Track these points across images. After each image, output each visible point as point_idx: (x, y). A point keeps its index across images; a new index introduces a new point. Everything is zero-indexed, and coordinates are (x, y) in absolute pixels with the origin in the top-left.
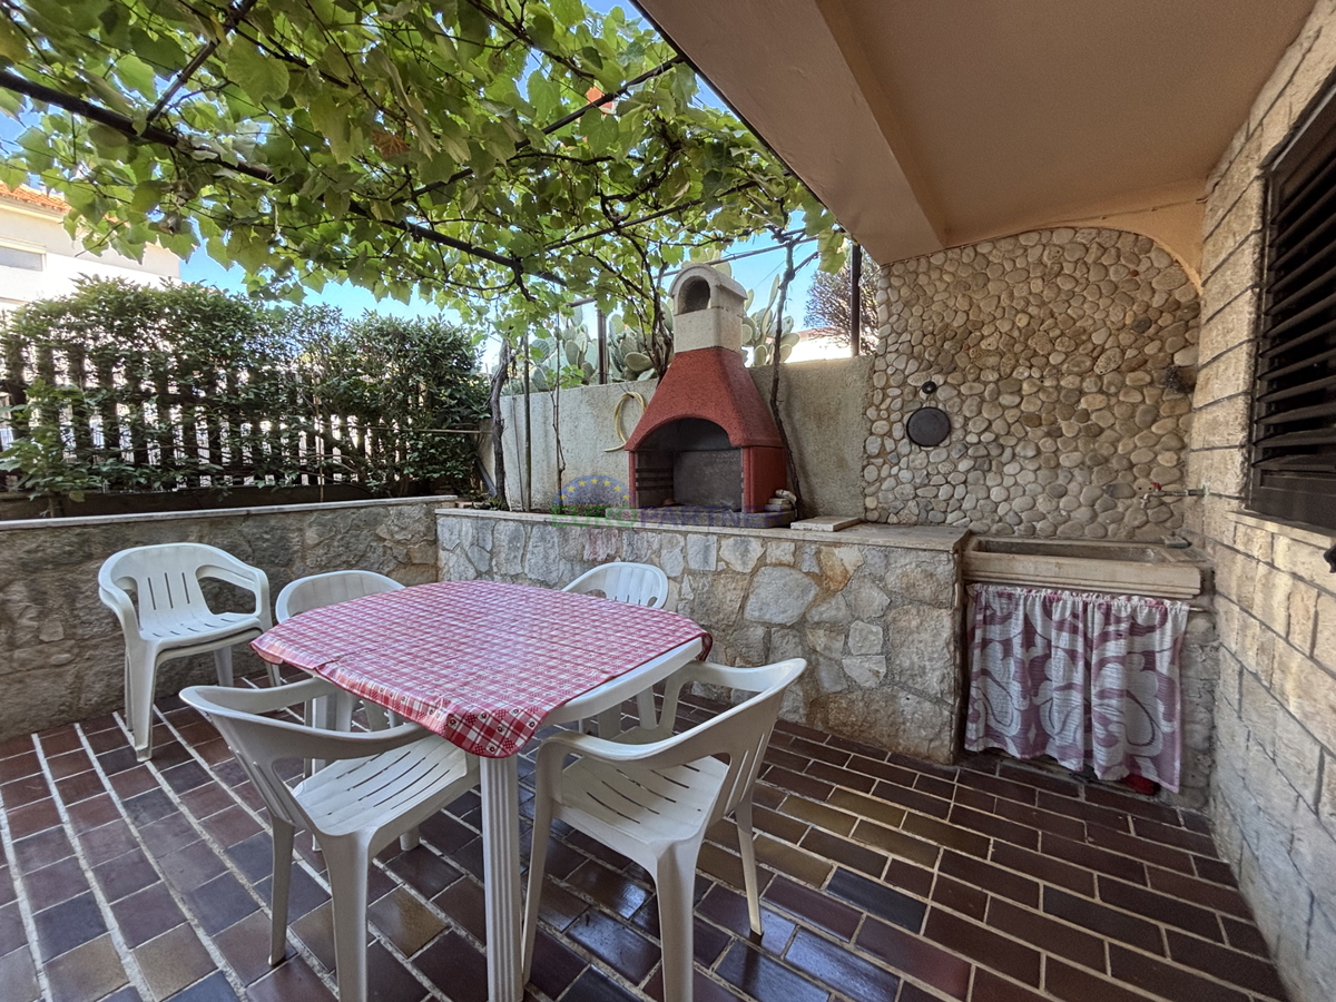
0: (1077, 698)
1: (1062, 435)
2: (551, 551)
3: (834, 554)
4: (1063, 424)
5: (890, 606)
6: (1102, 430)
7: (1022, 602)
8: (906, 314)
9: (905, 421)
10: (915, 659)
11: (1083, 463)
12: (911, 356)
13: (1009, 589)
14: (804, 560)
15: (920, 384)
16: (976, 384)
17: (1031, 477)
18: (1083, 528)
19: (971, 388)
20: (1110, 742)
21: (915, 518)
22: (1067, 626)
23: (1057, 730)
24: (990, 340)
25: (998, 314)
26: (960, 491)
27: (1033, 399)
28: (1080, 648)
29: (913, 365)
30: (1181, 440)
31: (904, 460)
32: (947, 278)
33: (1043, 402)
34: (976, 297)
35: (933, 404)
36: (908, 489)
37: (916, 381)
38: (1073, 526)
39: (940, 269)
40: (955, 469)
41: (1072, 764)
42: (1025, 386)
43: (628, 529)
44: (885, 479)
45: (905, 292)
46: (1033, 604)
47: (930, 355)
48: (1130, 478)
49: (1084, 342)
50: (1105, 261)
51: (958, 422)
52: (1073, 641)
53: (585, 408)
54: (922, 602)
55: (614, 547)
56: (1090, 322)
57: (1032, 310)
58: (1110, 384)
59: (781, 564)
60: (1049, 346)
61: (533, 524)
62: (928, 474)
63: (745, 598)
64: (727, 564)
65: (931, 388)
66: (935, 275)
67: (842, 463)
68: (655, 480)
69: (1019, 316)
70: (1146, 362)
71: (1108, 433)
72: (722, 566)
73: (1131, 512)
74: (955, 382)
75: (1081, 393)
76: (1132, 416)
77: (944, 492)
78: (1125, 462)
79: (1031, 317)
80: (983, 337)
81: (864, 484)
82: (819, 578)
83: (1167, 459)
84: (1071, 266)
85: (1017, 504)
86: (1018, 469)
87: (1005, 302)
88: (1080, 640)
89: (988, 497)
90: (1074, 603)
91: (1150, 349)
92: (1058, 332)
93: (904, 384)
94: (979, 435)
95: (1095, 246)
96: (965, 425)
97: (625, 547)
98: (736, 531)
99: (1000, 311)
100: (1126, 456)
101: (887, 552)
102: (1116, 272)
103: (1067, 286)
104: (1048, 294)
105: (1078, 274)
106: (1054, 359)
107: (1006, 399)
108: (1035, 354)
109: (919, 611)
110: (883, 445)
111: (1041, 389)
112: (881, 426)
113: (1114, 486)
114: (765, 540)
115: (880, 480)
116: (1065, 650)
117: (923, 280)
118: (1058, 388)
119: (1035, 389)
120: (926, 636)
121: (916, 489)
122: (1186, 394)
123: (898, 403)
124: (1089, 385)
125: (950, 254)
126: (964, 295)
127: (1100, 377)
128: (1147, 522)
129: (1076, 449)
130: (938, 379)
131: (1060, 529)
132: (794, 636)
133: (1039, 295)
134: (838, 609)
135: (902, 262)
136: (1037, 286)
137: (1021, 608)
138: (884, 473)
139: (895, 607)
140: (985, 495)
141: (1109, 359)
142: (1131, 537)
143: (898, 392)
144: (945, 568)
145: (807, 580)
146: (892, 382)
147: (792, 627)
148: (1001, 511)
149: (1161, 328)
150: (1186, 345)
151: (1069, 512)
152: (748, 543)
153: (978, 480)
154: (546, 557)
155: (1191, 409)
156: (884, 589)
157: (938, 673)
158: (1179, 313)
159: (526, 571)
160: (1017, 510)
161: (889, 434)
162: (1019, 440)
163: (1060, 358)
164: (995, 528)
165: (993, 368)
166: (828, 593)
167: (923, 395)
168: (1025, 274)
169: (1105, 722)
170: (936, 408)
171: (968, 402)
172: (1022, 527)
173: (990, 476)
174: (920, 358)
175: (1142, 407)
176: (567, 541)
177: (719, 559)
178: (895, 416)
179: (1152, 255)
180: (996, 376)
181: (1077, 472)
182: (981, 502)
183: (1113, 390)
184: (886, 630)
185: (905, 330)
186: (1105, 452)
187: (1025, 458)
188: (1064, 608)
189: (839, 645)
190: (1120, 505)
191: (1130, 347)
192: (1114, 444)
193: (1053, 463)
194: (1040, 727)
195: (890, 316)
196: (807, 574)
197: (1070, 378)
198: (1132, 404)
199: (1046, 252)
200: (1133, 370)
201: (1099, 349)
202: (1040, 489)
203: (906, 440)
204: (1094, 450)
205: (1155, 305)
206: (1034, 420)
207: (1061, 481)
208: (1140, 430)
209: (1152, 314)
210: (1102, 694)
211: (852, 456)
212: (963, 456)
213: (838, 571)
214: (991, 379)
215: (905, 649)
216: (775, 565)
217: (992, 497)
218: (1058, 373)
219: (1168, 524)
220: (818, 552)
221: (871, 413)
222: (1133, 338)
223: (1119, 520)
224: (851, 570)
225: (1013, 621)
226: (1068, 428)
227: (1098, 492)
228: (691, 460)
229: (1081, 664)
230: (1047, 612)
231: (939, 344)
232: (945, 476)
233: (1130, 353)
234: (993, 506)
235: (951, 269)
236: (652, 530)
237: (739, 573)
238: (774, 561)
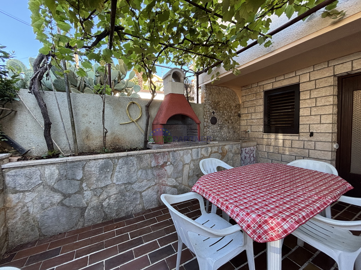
2: (132, 168)
3: (225, 148)
8: (209, 97)
9: (210, 119)
11: (231, 128)
12: (210, 106)
14: (219, 150)
17: (226, 130)
19: (219, 114)
22: (247, 153)
26: (218, 133)
29: (210, 108)
30: (240, 124)
31: (210, 127)
32: (215, 91)
33: (227, 117)
34: (219, 96)
35: (214, 116)
36: (211, 133)
37: (211, 111)
40: (217, 129)
42: (225, 114)
43: (171, 151)
47: (213, 106)
48: (236, 130)
49: (231, 108)
51: (217, 120)
54: (237, 154)
56: (231, 105)
58: (234, 115)
60: (227, 107)
62: (214, 130)
64: (203, 155)
65: (213, 112)
70: (236, 112)
71: (234, 123)
74: (217, 112)
75: (231, 116)
77: (216, 134)
79: (225, 102)
80: (220, 104)
83: (239, 127)
84: (229, 95)
87: (222, 98)
91: (237, 110)
92: (228, 105)
93: (209, 111)
94: (220, 122)
99: (222, 100)
100: (235, 127)
102: (233, 97)
104: (227, 98)
107: (223, 116)
108: (226, 109)
109: (237, 156)
110: (207, 124)
112: (206, 120)
113: (234, 131)
114: (211, 147)
118: (228, 115)
122: (240, 118)
123: (209, 115)
126: (217, 95)
129: (231, 125)
130: (214, 111)
134: (226, 159)
136: (226, 96)
138: (207, 130)
141: (233, 111)
142: (236, 139)
143: (208, 113)
145: (220, 155)
146: (207, 111)
148: (223, 136)
149: (237, 107)
150: (239, 110)
152: (208, 149)
153: (220, 131)
155: (240, 120)
156: (232, 153)
158: (239, 106)
159: (114, 181)
161: (208, 122)
162: (225, 124)
163: (229, 110)
165: (221, 110)
166: (223, 157)
167: (212, 114)
168: (225, 94)
171: (219, 116)
173: (222, 130)
175: (236, 119)
176: (142, 161)
177: (201, 154)
178: (208, 118)
179: (236, 96)
184: (233, 161)
185: (209, 100)
186: (233, 126)
187: (226, 127)
190: (235, 134)
193: (229, 128)
195: (207, 96)
196: (220, 153)
197: (230, 113)
199: (227, 91)
202: (227, 132)
203: (210, 123)
206: (226, 120)
207: (229, 131)
208: (236, 122)
209: (237, 105)
211: (202, 126)
212: (218, 126)
213: (225, 151)
214: (221, 112)
218: (228, 112)
222: (235, 108)
224: (227, 150)
226: (230, 122)
230: (245, 152)
231: (214, 104)
235: (216, 90)
236: (181, 150)
237: (206, 157)
238: (214, 152)
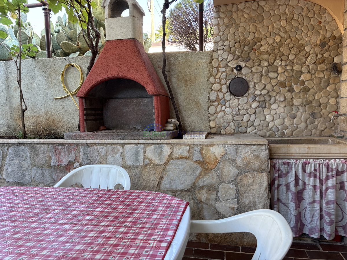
0: (317, 206)
1: (294, 91)
2: (24, 162)
3: (210, 150)
4: (294, 86)
5: (238, 174)
6: (309, 89)
7: (293, 166)
8: (227, 32)
9: (228, 83)
10: (251, 198)
11: (302, 103)
12: (230, 52)
13: (288, 161)
14: (194, 155)
15: (234, 66)
16: (259, 67)
17: (282, 110)
18: (303, 132)
19: (257, 69)
20: (331, 223)
21: (233, 131)
22: (313, 175)
23: (309, 221)
24: (265, 47)
25: (268, 35)
26: (253, 117)
27: (283, 75)
28: (318, 184)
29: (230, 57)
30: (337, 93)
31: (227, 103)
32: (245, 15)
33: (287, 76)
34: (259, 26)
35: (240, 76)
36: (230, 117)
37: (233, 64)
38: (299, 131)
39: (242, 11)
40: (251, 107)
41: (316, 236)
42: (279, 69)
43: (83, 144)
44: (219, 112)
45: (226, 20)
46: (298, 166)
47: (239, 52)
48: (320, 110)
49: (302, 50)
50: (310, 15)
51: (251, 85)
52: (315, 181)
54: (254, 170)
56: (305, 41)
57: (282, 34)
58: (312, 69)
59: (181, 158)
60: (289, 51)
61: (9, 145)
62: (239, 110)
63: (161, 178)
64: (150, 160)
65: (239, 68)
66: (240, 14)
67: (198, 105)
68: (94, 115)
69: (277, 37)
70: (325, 60)
71: (312, 90)
72: (147, 161)
73: (319, 123)
74: (250, 66)
75: (302, 73)
76: (320, 83)
77: (246, 118)
78: (318, 103)
79: (281, 37)
80: (261, 45)
81: (209, 115)
82: (202, 163)
83: (332, 101)
84: (297, 16)
85: (277, 122)
86: (277, 107)
87: (270, 29)
88: (318, 180)
89: (265, 120)
90: (315, 164)
91: (326, 55)
92: (292, 45)
93: (226, 66)
94: (261, 91)
95: (305, 8)
96: (255, 86)
97: (82, 156)
98: (155, 141)
99: (268, 33)
100: (318, 100)
101: (236, 147)
102: (314, 21)
103: (296, 25)
104: (288, 28)
105: (300, 20)
106: (291, 57)
107: (272, 75)
108: (283, 54)
109: (252, 175)
110: (218, 96)
111: (286, 70)
112: (216, 86)
113: (314, 113)
114: (172, 145)
115: (216, 113)
116: (312, 186)
117: (234, 15)
118: (292, 70)
119: (283, 71)
120: (255, 187)
121: (233, 117)
122: (338, 74)
123: (224, 75)
124: (304, 69)
125: (247, 4)
126: (253, 25)
127: (308, 66)
128: (326, 128)
129: (300, 97)
130: (242, 64)
131: (294, 133)
132: (189, 195)
133: (284, 28)
134: (213, 178)
135: (225, 5)
136: (283, 23)
137: (293, 169)
138: (218, 110)
139: (242, 174)
140: (264, 119)
141: (312, 58)
142: (320, 135)
143: (224, 69)
144: (264, 153)
145: (196, 165)
146: (221, 65)
147: (188, 191)
148: (270, 125)
149: (329, 47)
151: (297, 125)
152: (162, 148)
153: (261, 112)
154: (21, 166)
155: (340, 81)
156: (236, 166)
157: (262, 204)
158: (335, 41)
159: (4, 177)
160: (277, 125)
161: (220, 90)
162: (277, 93)
163: (293, 57)
164: (268, 134)
165: (266, 60)
166: (207, 171)
167: (235, 71)
168: (279, 17)
169: (329, 215)
170: (242, 78)
171: (256, 76)
172: (279, 133)
173: (265, 110)
174: (233, 53)
175: (323, 80)
176: (37, 155)
177: (145, 158)
178: (223, 81)
179: (326, 15)
180: (267, 64)
181: (300, 107)
182: (262, 122)
183: (313, 72)
184: (237, 186)
185: (227, 39)
186: (311, 99)
187: (280, 101)
188: (311, 167)
189: (213, 197)
190: (316, 121)
191: (319, 54)
192: (314, 95)
193: (291, 104)
194: (301, 222)
195: (219, 32)
196: (196, 162)
197: (297, 66)
198: (320, 78)
199: (287, 9)
200: (320, 64)
201: (308, 54)
202: (286, 115)
203: (228, 93)
204: (307, 98)
205: (327, 37)
206: (282, 84)
207: (294, 112)
208: (323, 89)
209: (326, 40)
210: (328, 203)
211: (203, 101)
212: (254, 101)
213: (212, 158)
214: (265, 65)
215: (246, 195)
216: (178, 158)
217: (267, 120)
218: (292, 63)
219: (333, 129)
220: (201, 150)
221: (212, 79)
222: (320, 50)
223: (316, 128)
224: (219, 157)
225: (290, 175)
226: (297, 88)
227: (308, 116)
228: (114, 103)
229: (318, 191)
230: (304, 170)
231: (242, 47)
232: (246, 110)
233: (319, 56)
234: (267, 123)
235: (247, 12)
236: (100, 144)
237: (157, 164)
238: (177, 156)
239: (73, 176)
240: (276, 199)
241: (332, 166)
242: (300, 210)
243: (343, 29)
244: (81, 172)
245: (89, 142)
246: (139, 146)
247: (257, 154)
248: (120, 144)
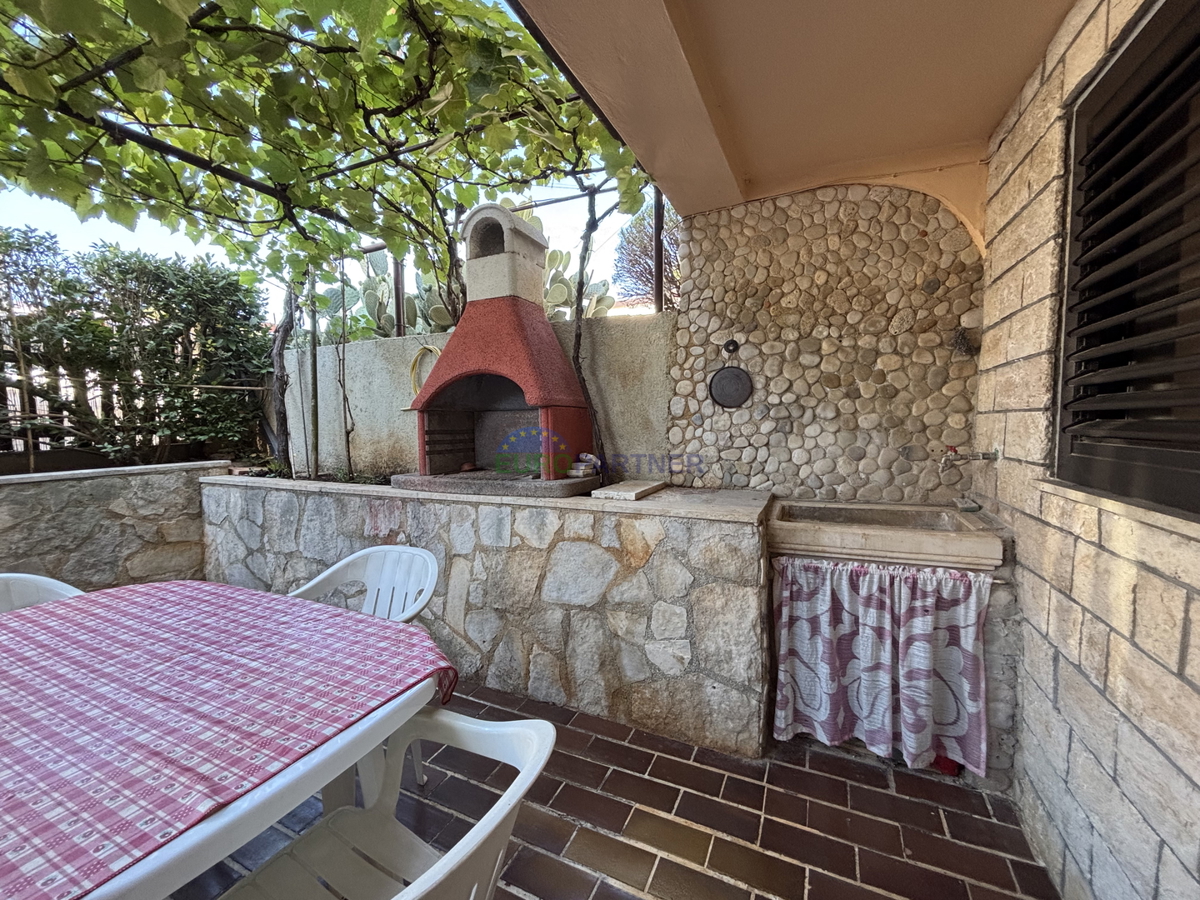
0: (885, 679)
1: (860, 396)
2: (328, 526)
3: (634, 527)
4: (861, 385)
5: (693, 585)
6: (897, 392)
7: (828, 576)
8: (708, 269)
9: (708, 380)
10: (721, 642)
11: (880, 425)
12: (713, 313)
13: (815, 563)
14: (603, 533)
15: (722, 343)
16: (776, 343)
17: (831, 439)
18: (881, 490)
19: (772, 347)
20: (918, 727)
21: (719, 482)
22: (874, 602)
23: (865, 713)
24: (790, 297)
25: (798, 271)
26: (763, 453)
27: (833, 359)
28: (887, 626)
29: (715, 323)
30: (968, 401)
31: (708, 422)
32: (747, 232)
33: (842, 362)
34: (777, 252)
35: (735, 363)
36: (712, 452)
37: (719, 339)
38: (871, 489)
39: (741, 222)
40: (758, 431)
41: (881, 750)
42: (825, 345)
43: (412, 500)
44: (689, 441)
45: (706, 245)
46: (840, 578)
47: (732, 313)
48: (924, 440)
49: (879, 302)
50: (897, 220)
51: (759, 383)
52: (880, 618)
53: (379, 363)
54: (726, 580)
55: (398, 522)
56: (884, 281)
57: (830, 267)
58: (904, 344)
59: (579, 539)
60: (847, 305)
61: (308, 494)
62: (731, 436)
63: (542, 577)
64: (522, 539)
65: (733, 347)
66: (736, 229)
67: (647, 424)
68: (451, 442)
69: (818, 273)
70: (935, 323)
71: (902, 394)
72: (517, 541)
73: (924, 474)
74: (756, 341)
75: (878, 353)
76: (924, 378)
77: (747, 454)
78: (919, 423)
79: (829, 274)
80: (783, 295)
81: (669, 446)
82: (619, 553)
83: (955, 421)
84: (866, 224)
85: (819, 466)
86: (819, 431)
87: (804, 258)
88: (888, 616)
89: (790, 460)
90: (881, 576)
91: (940, 310)
92: (855, 291)
93: (706, 343)
94: (781, 395)
95: (886, 204)
96: (767, 385)
97: (410, 521)
98: (531, 501)
99: (799, 267)
100: (920, 418)
101: (689, 524)
102: (907, 232)
103: (862, 244)
104: (844, 252)
105: (872, 232)
106: (852, 318)
107: (807, 359)
108: (834, 313)
109: (723, 590)
110: (687, 406)
111: (840, 349)
112: (684, 387)
113: (910, 448)
114: (562, 512)
115: (684, 442)
116: (872, 628)
117: (724, 233)
118: (855, 347)
119: (834, 349)
120: (731, 617)
121: (720, 451)
122: (972, 356)
123: (701, 362)
124: (884, 345)
125: (750, 207)
126: (764, 251)
127: (894, 337)
128: (940, 484)
129: (873, 411)
130: (740, 338)
131: (859, 493)
132: (595, 619)
133: (836, 252)
134: (640, 588)
135: (703, 214)
136: (834, 242)
137: (828, 582)
138: (688, 435)
139: (700, 585)
140: (787, 457)
141: (902, 319)
142: (925, 501)
143: (700, 350)
144: (750, 542)
145: (607, 556)
146: (695, 341)
147: (592, 609)
148: (803, 473)
149: (948, 290)
150: (972, 307)
151: (868, 475)
152: (544, 515)
153: (780, 442)
154: (323, 532)
155: (976, 372)
156: (687, 565)
157: (745, 659)
158: (964, 275)
159: (301, 548)
160: (819, 473)
161: (693, 394)
162: (819, 401)
163: (858, 317)
164: (797, 491)
165: (793, 327)
166: (629, 571)
167: (725, 354)
168: (822, 230)
169: (914, 705)
170: (738, 368)
171: (769, 362)
172: (823, 490)
173: (791, 437)
174: (722, 316)
175: (933, 368)
176: (345, 514)
177: (513, 534)
178: (698, 376)
179: (940, 215)
180: (796, 335)
181: (874, 434)
182: (784, 465)
183: (906, 351)
184: (690, 611)
185: (707, 286)
186: (900, 414)
187: (825, 419)
188: (871, 582)
189: (641, 628)
190: (915, 467)
191: (921, 308)
192: (908, 406)
193: (852, 425)
194: (848, 710)
195: (692, 270)
196: (608, 549)
197: (867, 337)
198: (925, 365)
199: (842, 210)
200: (925, 331)
201: (893, 309)
202: (840, 452)
203: (709, 401)
204: (890, 412)
205: (942, 266)
206: (833, 381)
207: (859, 443)
208: (932, 391)
209: (941, 276)
210: (910, 676)
211: (657, 416)
212: (765, 418)
213: (640, 545)
214: (791, 337)
215: (710, 632)
216: (573, 540)
217: (794, 460)
218: (855, 333)
219: (958, 486)
220: (618, 525)
221: (675, 372)
222: (924, 299)
223: (914, 483)
224: (652, 544)
225: (820, 596)
226: (866, 389)
227: (894, 454)
228: (493, 420)
229: (888, 642)
230: (854, 587)
231: (740, 301)
232: (748, 438)
233: (921, 314)
234: (795, 469)
235: (751, 223)
236: (440, 502)
237: (535, 549)
238: (572, 535)
239: (348, 565)
240: (783, 650)
241: (925, 584)
242: (845, 681)
243: (984, 244)
244: (366, 558)
245: (422, 495)
246: (503, 508)
247: (735, 543)
248: (470, 503)
